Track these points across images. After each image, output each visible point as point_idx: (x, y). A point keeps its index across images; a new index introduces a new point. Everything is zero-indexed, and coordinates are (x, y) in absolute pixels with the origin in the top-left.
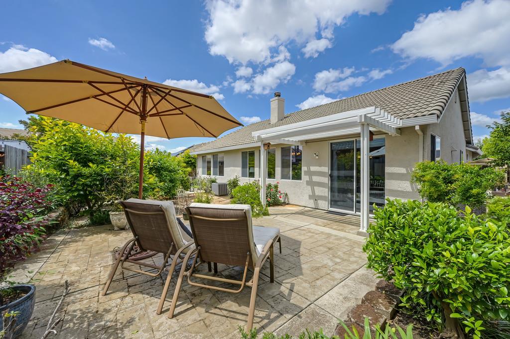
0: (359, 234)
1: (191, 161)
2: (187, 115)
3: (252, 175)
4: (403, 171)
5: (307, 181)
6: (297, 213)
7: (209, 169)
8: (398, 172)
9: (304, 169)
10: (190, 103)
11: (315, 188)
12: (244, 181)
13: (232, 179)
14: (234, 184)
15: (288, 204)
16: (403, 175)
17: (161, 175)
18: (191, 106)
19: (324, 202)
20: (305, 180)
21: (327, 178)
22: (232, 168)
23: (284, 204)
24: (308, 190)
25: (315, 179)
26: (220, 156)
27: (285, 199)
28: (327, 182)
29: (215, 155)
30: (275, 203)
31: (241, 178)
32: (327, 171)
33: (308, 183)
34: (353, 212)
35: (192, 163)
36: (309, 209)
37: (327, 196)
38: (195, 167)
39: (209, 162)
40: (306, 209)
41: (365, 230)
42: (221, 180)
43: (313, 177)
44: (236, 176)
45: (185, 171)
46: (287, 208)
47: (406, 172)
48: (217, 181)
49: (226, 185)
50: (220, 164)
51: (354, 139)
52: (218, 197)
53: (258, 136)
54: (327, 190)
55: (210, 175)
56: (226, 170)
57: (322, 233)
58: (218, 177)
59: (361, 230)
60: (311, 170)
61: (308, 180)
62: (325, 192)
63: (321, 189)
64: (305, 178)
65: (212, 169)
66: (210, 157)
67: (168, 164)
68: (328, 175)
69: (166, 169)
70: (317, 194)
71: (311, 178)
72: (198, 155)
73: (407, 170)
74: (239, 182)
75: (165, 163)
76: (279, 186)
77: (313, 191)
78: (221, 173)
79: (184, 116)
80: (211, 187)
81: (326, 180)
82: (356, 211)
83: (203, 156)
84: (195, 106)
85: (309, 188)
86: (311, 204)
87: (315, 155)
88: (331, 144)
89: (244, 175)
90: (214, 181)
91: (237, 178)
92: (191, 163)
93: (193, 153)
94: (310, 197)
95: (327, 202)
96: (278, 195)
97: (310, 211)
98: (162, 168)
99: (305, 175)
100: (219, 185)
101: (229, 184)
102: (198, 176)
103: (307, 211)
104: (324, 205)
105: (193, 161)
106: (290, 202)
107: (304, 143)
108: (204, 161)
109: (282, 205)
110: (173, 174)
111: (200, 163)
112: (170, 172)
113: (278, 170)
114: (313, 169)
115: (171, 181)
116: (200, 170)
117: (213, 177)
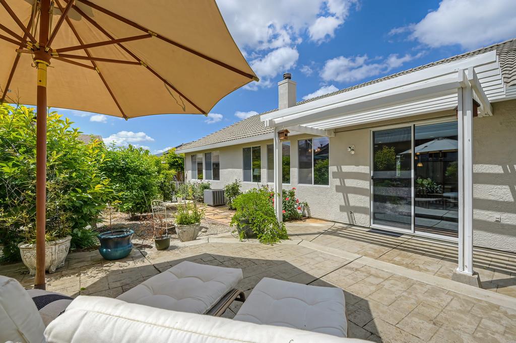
0: (458, 278)
1: (177, 161)
2: (148, 67)
3: (257, 178)
4: (498, 169)
5: (337, 187)
6: (326, 233)
7: (200, 172)
8: (488, 172)
9: (332, 169)
10: (146, 30)
11: (349, 195)
12: (247, 187)
13: (231, 183)
14: (234, 190)
15: (309, 218)
16: (497, 175)
17: (128, 179)
18: (150, 36)
19: (363, 216)
20: (335, 184)
21: (368, 182)
22: (231, 169)
23: (303, 218)
24: (339, 199)
25: (349, 183)
26: (214, 154)
27: (304, 210)
28: (369, 188)
29: (207, 153)
30: (292, 217)
31: (243, 183)
32: (368, 172)
33: (338, 189)
34: (411, 232)
35: (179, 165)
36: (341, 225)
37: (369, 207)
38: (183, 169)
39: (200, 164)
40: (337, 225)
41: (468, 272)
42: (215, 185)
43: (345, 180)
44: (236, 180)
45: (167, 174)
46: (309, 223)
47: (502, 172)
48: (211, 187)
49: (223, 191)
50: (215, 166)
51: (411, 125)
52: (212, 208)
53: (271, 121)
54: (368, 198)
55: (202, 179)
56: (222, 172)
57: (392, 276)
58: (212, 181)
59: (459, 270)
60: (343, 171)
61: (339, 184)
62: (366, 202)
63: (359, 197)
64: (334, 182)
65: (204, 171)
66: (201, 156)
67: (137, 163)
68: (369, 178)
69: (135, 171)
70: (352, 204)
71: (342, 182)
72: (186, 154)
73: (505, 169)
74: (239, 188)
75: (133, 162)
76: (295, 193)
77: (346, 200)
78: (216, 176)
79: (143, 67)
80: (203, 195)
81: (367, 185)
82: (415, 230)
83: (193, 155)
84: (159, 36)
85: (341, 195)
86: (344, 218)
87: (349, 150)
88: (374, 133)
89: (246, 179)
90: (206, 187)
91: (237, 183)
92: (177, 165)
93: (181, 152)
94: (342, 209)
95: (369, 216)
96: (296, 206)
97: (343, 228)
98: (129, 169)
99: (334, 177)
100: (214, 192)
101: (227, 190)
102: (187, 181)
103: (338, 229)
104: (364, 220)
105: (180, 162)
106: (312, 215)
107: (333, 133)
108: (193, 162)
109: (301, 220)
110: (145, 177)
111: (188, 164)
112: (142, 174)
113: (294, 172)
114: (346, 169)
115: (144, 187)
116: (189, 173)
117: (205, 181)
